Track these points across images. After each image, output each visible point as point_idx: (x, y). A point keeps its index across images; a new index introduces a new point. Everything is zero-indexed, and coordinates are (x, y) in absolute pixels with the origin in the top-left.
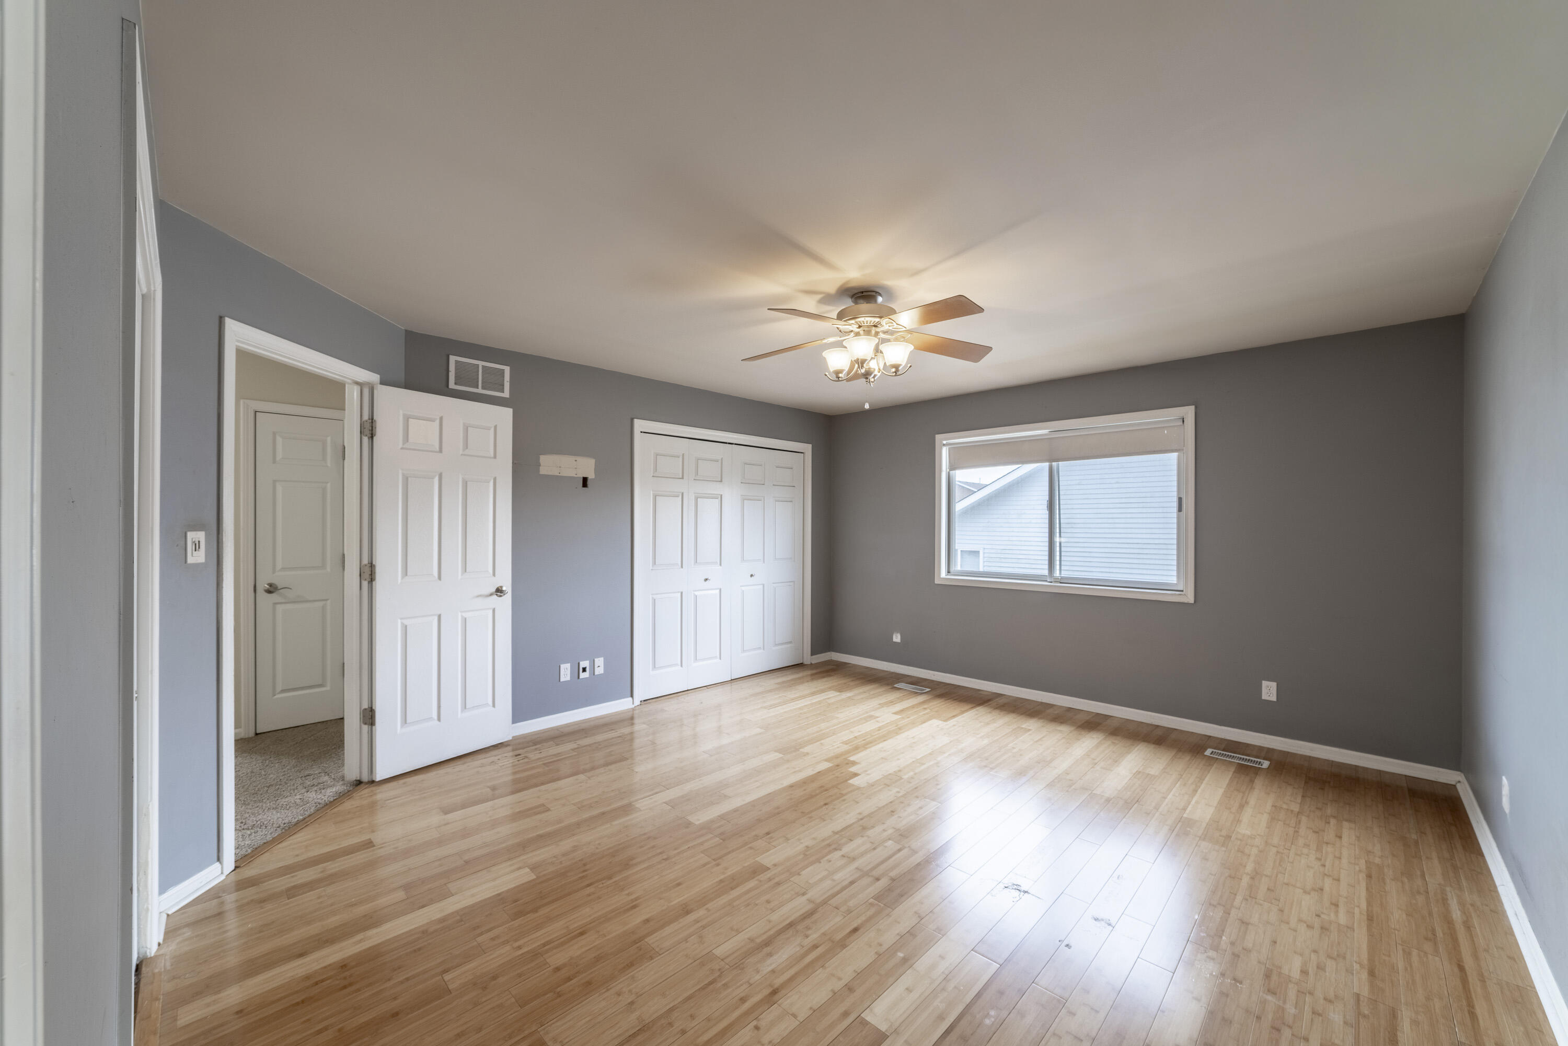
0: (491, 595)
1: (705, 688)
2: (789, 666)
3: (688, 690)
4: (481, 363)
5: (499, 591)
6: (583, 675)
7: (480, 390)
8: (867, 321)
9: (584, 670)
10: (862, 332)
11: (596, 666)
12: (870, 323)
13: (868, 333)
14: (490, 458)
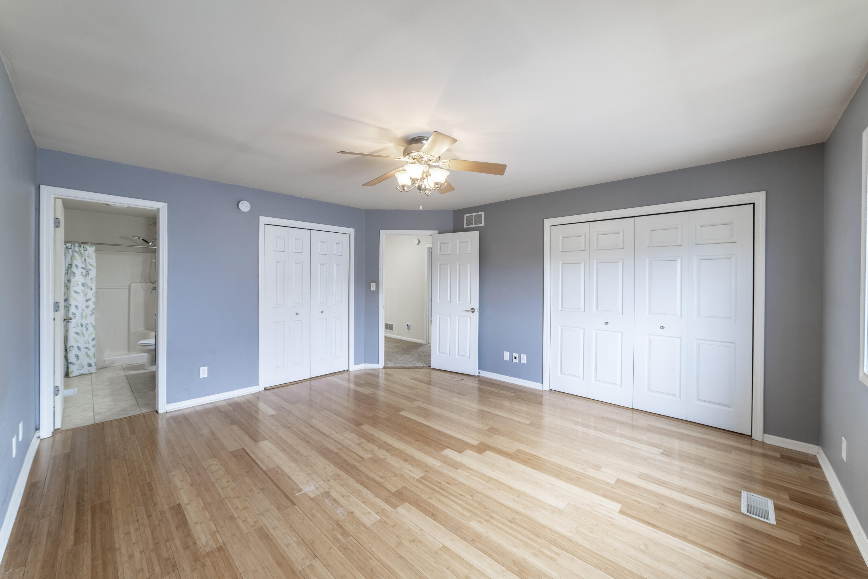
0: (468, 311)
1: (602, 403)
2: (725, 430)
3: (587, 398)
4: (474, 214)
5: (473, 310)
6: (514, 360)
7: (474, 226)
9: (515, 358)
11: (522, 358)
14: (470, 254)
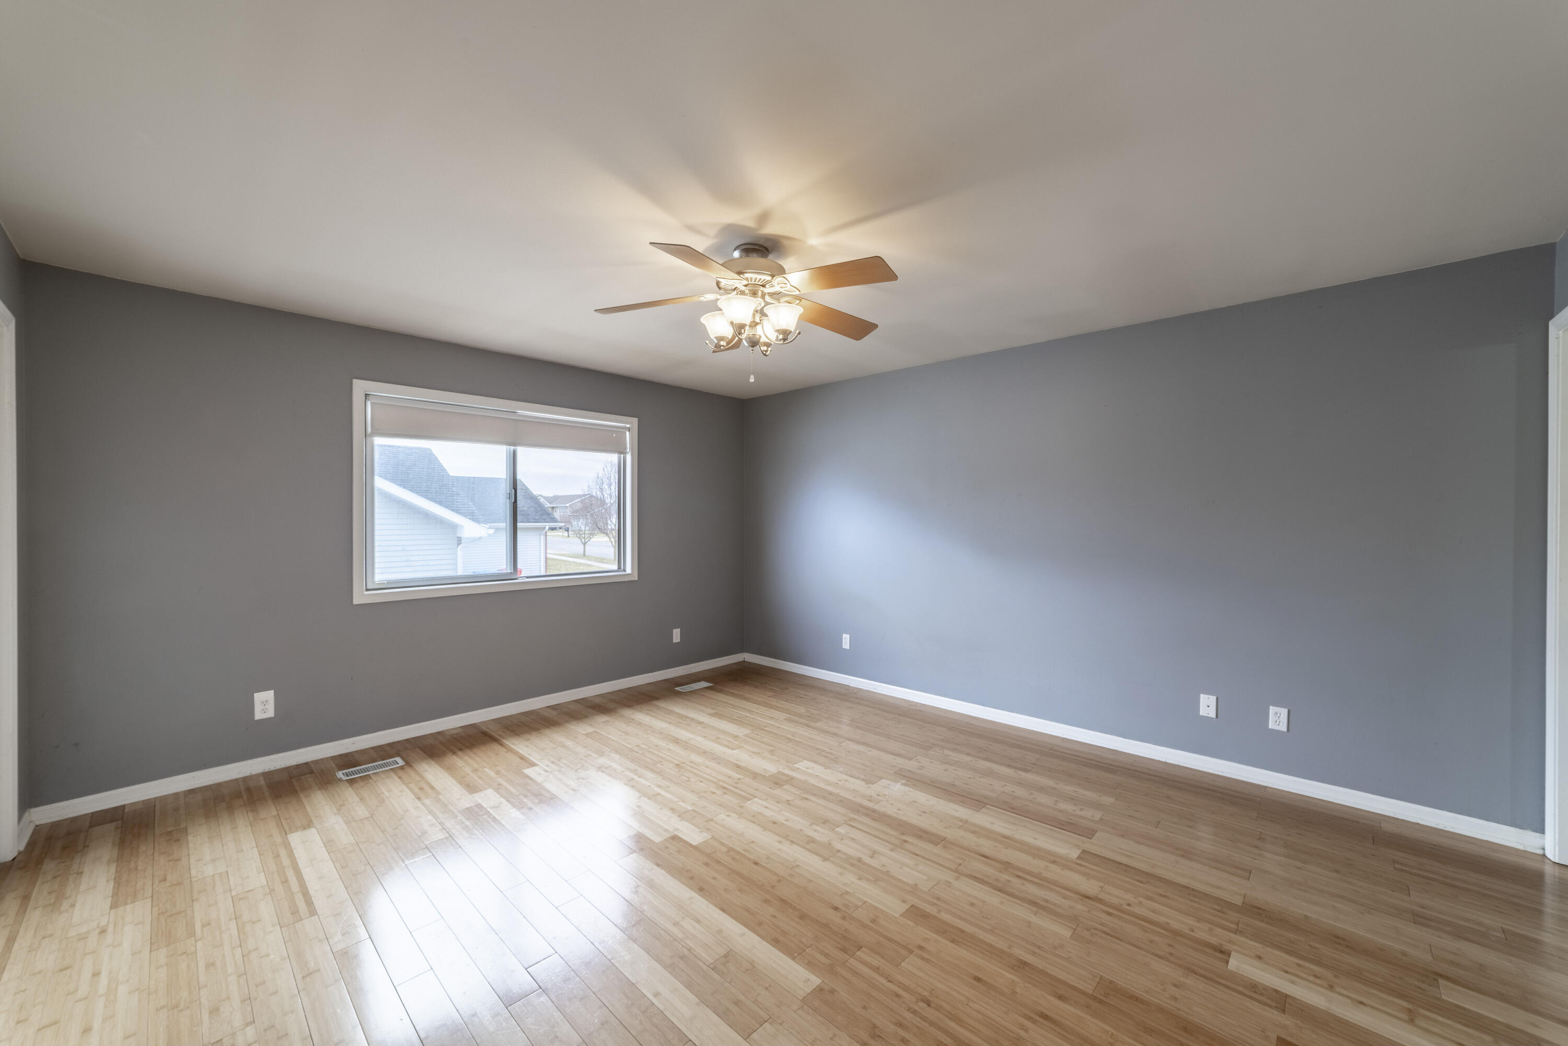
8: (751, 279)
10: (747, 291)
12: (755, 281)
13: (754, 294)
